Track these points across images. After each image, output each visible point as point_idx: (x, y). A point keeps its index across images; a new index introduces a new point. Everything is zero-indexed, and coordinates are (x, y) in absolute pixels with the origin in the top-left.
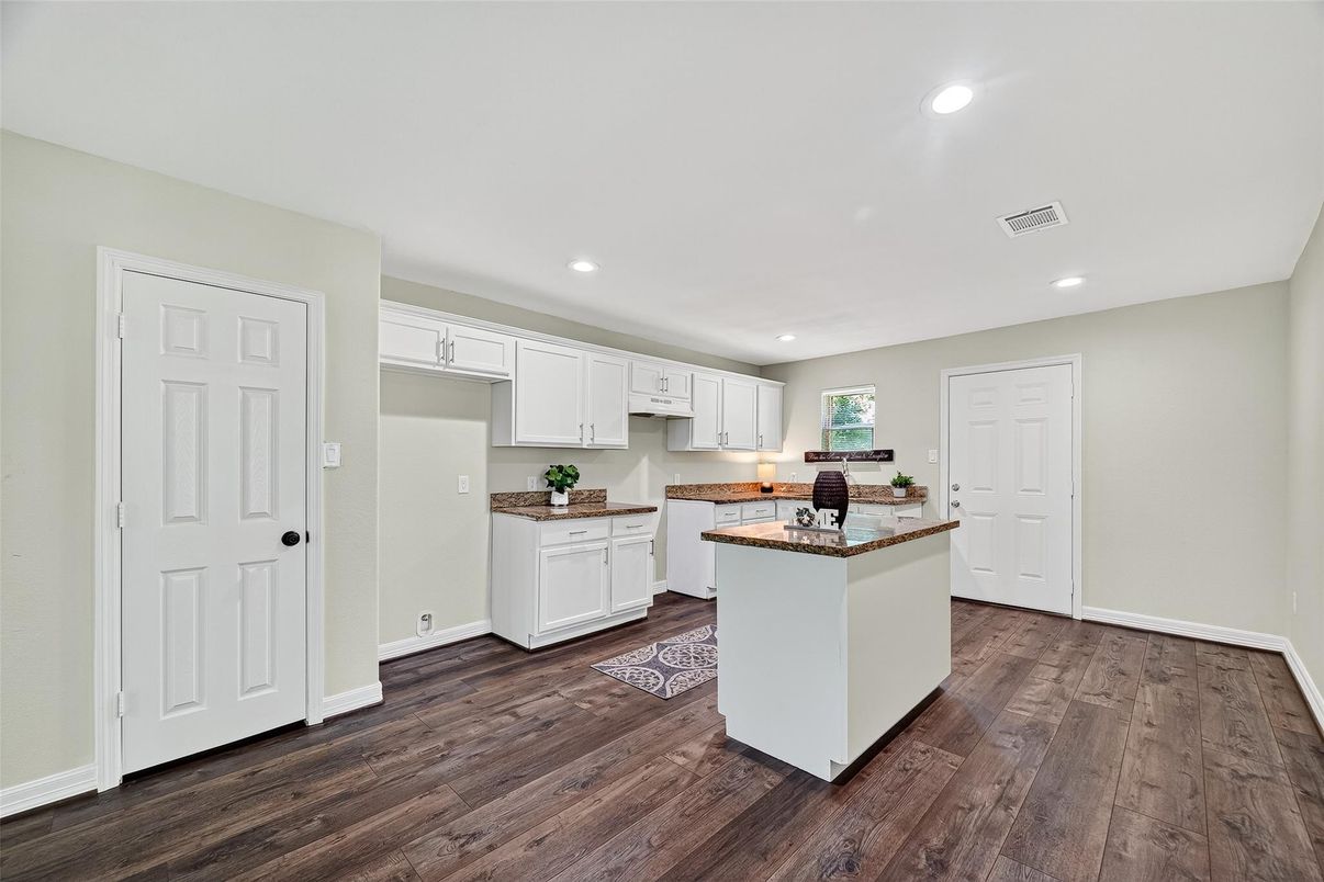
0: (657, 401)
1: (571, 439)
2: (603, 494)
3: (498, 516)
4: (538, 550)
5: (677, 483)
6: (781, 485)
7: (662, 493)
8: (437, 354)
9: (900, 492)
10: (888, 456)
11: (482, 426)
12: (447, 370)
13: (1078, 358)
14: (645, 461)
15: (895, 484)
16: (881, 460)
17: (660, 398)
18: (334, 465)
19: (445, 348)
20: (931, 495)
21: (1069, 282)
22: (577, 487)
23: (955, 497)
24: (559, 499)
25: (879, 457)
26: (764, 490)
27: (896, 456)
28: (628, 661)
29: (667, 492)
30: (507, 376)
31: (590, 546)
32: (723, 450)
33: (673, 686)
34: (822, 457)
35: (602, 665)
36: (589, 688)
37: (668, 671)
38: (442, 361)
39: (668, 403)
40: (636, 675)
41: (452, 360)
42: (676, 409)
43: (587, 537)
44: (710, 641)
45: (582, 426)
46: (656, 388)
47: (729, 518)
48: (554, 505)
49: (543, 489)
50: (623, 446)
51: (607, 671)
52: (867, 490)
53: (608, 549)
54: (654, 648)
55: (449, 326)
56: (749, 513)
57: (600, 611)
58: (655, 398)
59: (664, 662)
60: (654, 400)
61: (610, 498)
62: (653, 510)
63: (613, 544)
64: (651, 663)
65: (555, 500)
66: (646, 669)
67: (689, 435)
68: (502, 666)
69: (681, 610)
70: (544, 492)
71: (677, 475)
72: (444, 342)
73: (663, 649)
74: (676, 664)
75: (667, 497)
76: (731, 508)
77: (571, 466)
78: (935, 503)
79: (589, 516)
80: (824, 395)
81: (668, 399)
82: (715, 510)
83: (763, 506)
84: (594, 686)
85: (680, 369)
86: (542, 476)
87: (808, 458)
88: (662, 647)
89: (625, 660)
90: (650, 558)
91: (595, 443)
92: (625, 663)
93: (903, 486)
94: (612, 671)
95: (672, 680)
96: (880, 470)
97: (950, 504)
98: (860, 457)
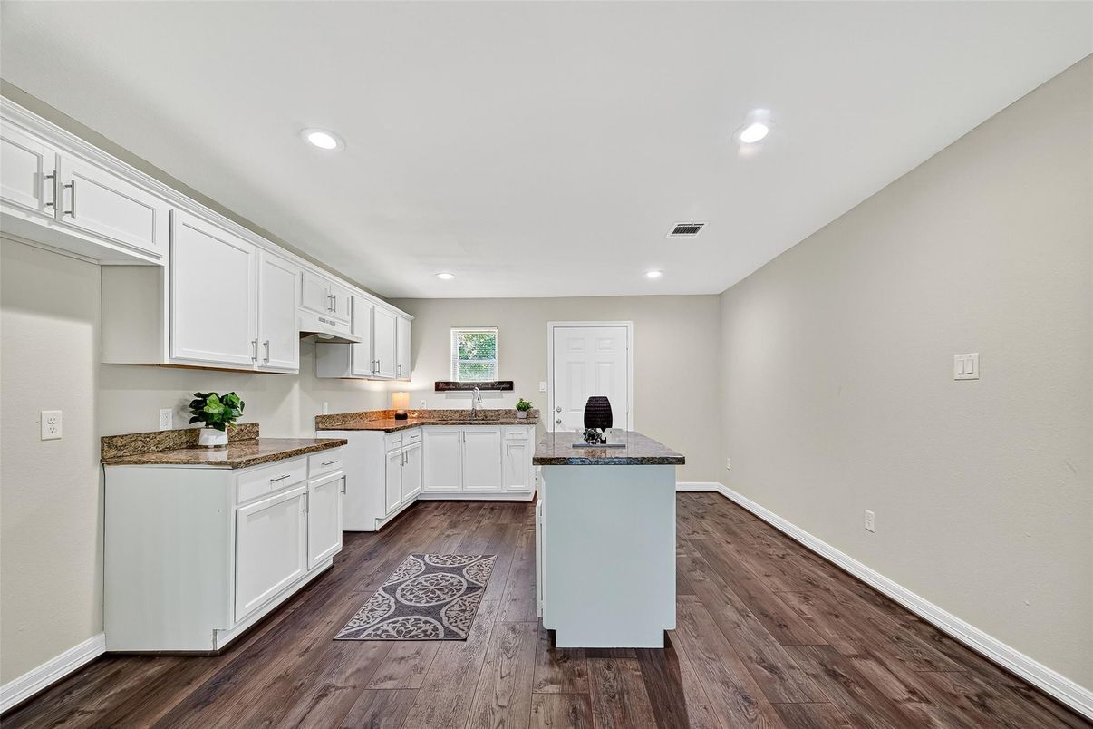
0: (324, 321)
1: (241, 359)
2: (255, 429)
4: (233, 509)
5: (325, 413)
6: (414, 411)
7: (312, 424)
8: (39, 196)
9: (522, 414)
10: (509, 386)
11: (85, 329)
13: (630, 324)
14: (296, 387)
15: (519, 408)
16: (504, 389)
17: (327, 318)
19: (54, 184)
20: (542, 416)
21: (654, 274)
22: (239, 421)
23: (558, 416)
24: (211, 437)
25: (502, 387)
26: (399, 417)
27: (515, 386)
28: (373, 617)
29: (317, 423)
30: (157, 257)
31: (289, 493)
32: (372, 378)
33: (454, 624)
34: (451, 387)
35: (347, 632)
36: (365, 663)
37: (429, 612)
38: (50, 211)
39: (333, 323)
40: (402, 628)
41: (72, 213)
42: (341, 331)
43: (287, 482)
44: (430, 569)
45: (255, 342)
46: (324, 306)
47: (395, 446)
48: (207, 447)
49: (187, 426)
50: (294, 370)
51: (361, 637)
52: (492, 414)
53: (307, 494)
54: (384, 594)
55: (60, 152)
56: (407, 440)
57: (299, 571)
58: (323, 317)
59: (413, 604)
60: (320, 319)
61: (262, 435)
62: (344, 442)
63: (310, 487)
64: (401, 610)
65: (208, 439)
66: (404, 618)
67: (348, 361)
68: (190, 690)
69: (359, 549)
70: (186, 431)
71: (326, 404)
72: (54, 177)
73: (395, 592)
74: (427, 602)
75: (318, 429)
76: (396, 436)
77: (233, 393)
78: (545, 422)
79: (290, 456)
80: (452, 331)
81: (333, 320)
82: (384, 439)
83: (415, 431)
84: (367, 659)
85: (344, 290)
86: (183, 408)
87: (440, 387)
88: (391, 590)
89: (368, 617)
90: (341, 497)
91: (269, 364)
92: (371, 620)
93: (524, 410)
94: (368, 635)
95: (445, 619)
96: (503, 398)
97: (555, 422)
98: (487, 387)
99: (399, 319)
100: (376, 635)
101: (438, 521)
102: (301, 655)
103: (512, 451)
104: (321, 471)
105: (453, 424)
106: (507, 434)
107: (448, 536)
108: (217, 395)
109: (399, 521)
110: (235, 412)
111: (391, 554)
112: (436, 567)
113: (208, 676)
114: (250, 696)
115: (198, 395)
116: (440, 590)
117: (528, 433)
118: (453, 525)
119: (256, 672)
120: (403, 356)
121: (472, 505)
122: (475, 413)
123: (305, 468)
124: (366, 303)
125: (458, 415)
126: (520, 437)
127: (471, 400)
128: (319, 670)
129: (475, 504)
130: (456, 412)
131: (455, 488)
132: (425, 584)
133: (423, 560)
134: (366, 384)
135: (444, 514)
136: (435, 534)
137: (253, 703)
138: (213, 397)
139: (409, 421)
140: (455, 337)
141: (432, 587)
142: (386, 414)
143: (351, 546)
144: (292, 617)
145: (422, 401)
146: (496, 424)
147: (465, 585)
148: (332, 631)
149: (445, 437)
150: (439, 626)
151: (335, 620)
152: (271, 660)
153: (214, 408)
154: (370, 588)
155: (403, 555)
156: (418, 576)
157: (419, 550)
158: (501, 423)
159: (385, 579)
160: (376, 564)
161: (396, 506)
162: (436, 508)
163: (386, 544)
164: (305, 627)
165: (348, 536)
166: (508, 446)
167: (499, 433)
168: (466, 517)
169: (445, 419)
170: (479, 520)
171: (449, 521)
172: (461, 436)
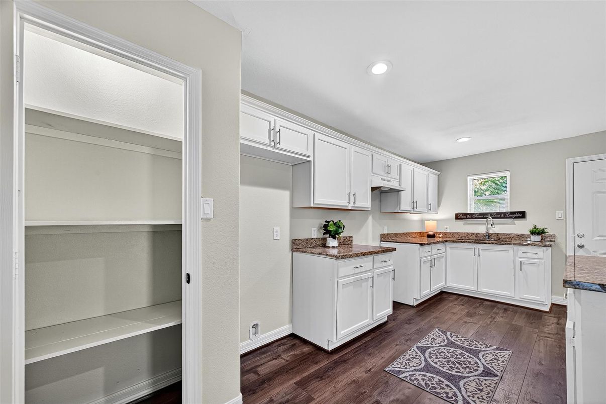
0: (384, 180)
1: (342, 202)
2: (351, 239)
3: (295, 254)
4: (336, 280)
5: (386, 232)
6: (440, 233)
7: (379, 238)
8: (269, 138)
9: (536, 238)
10: (522, 215)
11: (286, 194)
12: (275, 150)
14: (370, 217)
15: (533, 233)
16: (516, 217)
17: (386, 178)
18: (209, 217)
19: (274, 132)
20: (559, 240)
22: (342, 235)
23: (579, 241)
24: (332, 243)
25: (515, 216)
26: (429, 236)
27: (528, 215)
28: (409, 365)
29: (381, 238)
30: (309, 157)
31: (364, 276)
32: (412, 212)
33: (471, 398)
34: (468, 216)
35: (392, 369)
36: (402, 397)
37: (450, 378)
38: (273, 143)
39: (389, 181)
40: (429, 383)
41: (279, 143)
42: (394, 185)
43: (362, 269)
44: (451, 344)
45: (349, 194)
46: (384, 171)
47: (426, 254)
48: (329, 247)
49: (321, 236)
50: (368, 208)
51: (401, 376)
52: (503, 237)
53: (373, 277)
54: (417, 350)
55: (276, 118)
56: (435, 251)
57: (368, 320)
58: (383, 178)
59: (437, 366)
60: (382, 179)
61: (354, 243)
62: (394, 250)
63: (375, 274)
64: (428, 368)
65: (329, 243)
66: (431, 375)
67: (398, 202)
68: (317, 367)
69: (403, 315)
70: (322, 238)
71: (386, 227)
72: (274, 129)
73: (425, 352)
74: (449, 369)
75: (382, 241)
76: (428, 248)
77: (340, 221)
78: (562, 246)
79: (364, 255)
80: (469, 178)
81: (389, 179)
82: (419, 249)
83: (441, 246)
84: (404, 394)
85: (395, 161)
86: (321, 228)
87: (458, 217)
88: (423, 350)
89: (406, 364)
90: (391, 281)
91: (355, 205)
92: (408, 367)
93: (538, 234)
94: (406, 377)
95: (463, 389)
96: (515, 224)
97: (576, 246)
98: (499, 216)
99: (430, 175)
100: (410, 379)
101: (458, 310)
102: (366, 372)
103: (523, 267)
104: (381, 265)
105: (469, 242)
106: (521, 252)
107: (466, 322)
108: (333, 221)
109: (429, 302)
110: (340, 231)
111: (423, 324)
112: (455, 344)
113: (324, 363)
114: (339, 386)
115: (326, 221)
116: (459, 363)
117: (544, 254)
118: (469, 315)
119: (345, 371)
120: (433, 198)
121: (487, 303)
122: (488, 235)
123: (372, 263)
124: (409, 167)
125: (474, 236)
126: (534, 256)
127: (485, 226)
128: (375, 387)
129: (489, 303)
130: (472, 234)
131: (472, 288)
132: (447, 354)
133: (446, 335)
134: (408, 216)
135: (463, 305)
136: (455, 318)
137: (340, 391)
138: (331, 223)
139: (436, 239)
140: (471, 183)
141: (453, 359)
142: (421, 234)
143: (398, 312)
144: (364, 346)
145: (445, 227)
146: (509, 244)
147: (481, 369)
148: (384, 364)
149: (466, 251)
150: (458, 393)
151: (386, 357)
152: (352, 368)
153: (332, 228)
154: (408, 343)
155: (431, 328)
156: (442, 346)
157: (444, 327)
158: (514, 244)
159: (418, 340)
160: (413, 328)
161: (427, 292)
162: (456, 299)
163: (419, 316)
164: (370, 355)
165: (397, 305)
166: (521, 262)
167: (511, 252)
168: (481, 311)
169: (463, 239)
170: (493, 316)
171: (466, 311)
172: (477, 251)
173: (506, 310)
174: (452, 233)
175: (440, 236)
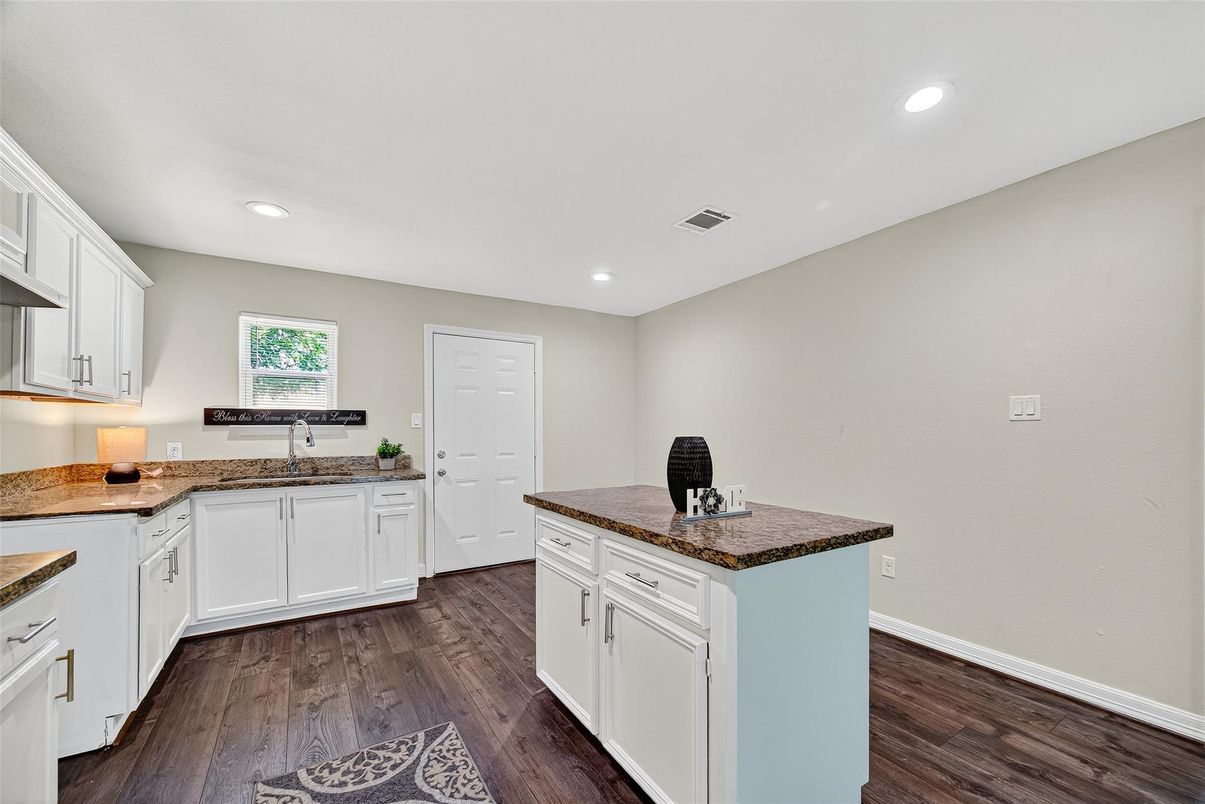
6: (152, 465)
9: (388, 464)
10: (359, 418)
13: (538, 339)
15: (383, 454)
16: (351, 422)
20: (417, 464)
23: (439, 464)
25: (347, 419)
26: (115, 478)
27: (369, 418)
34: (242, 417)
52: (326, 465)
56: (173, 525)
62: (69, 561)
67: (16, 351)
76: (157, 521)
80: (243, 319)
82: (135, 531)
83: (183, 506)
87: (211, 417)
93: (392, 456)
96: (347, 437)
97: (436, 473)
98: (317, 419)
103: (384, 524)
105: (265, 485)
106: (378, 496)
107: (313, 708)
117: (414, 493)
118: (304, 678)
120: (131, 355)
121: (313, 626)
126: (400, 499)
127: (287, 442)
129: (316, 625)
130: (253, 463)
131: (273, 601)
133: (300, 787)
135: (266, 659)
136: (280, 709)
145: (170, 446)
149: (255, 510)
157: (268, 761)
166: (379, 516)
167: (361, 497)
168: (316, 654)
169: (229, 478)
170: (350, 654)
171: (287, 671)
172: (286, 506)
173: (358, 626)
174: (194, 464)
175: (155, 473)
